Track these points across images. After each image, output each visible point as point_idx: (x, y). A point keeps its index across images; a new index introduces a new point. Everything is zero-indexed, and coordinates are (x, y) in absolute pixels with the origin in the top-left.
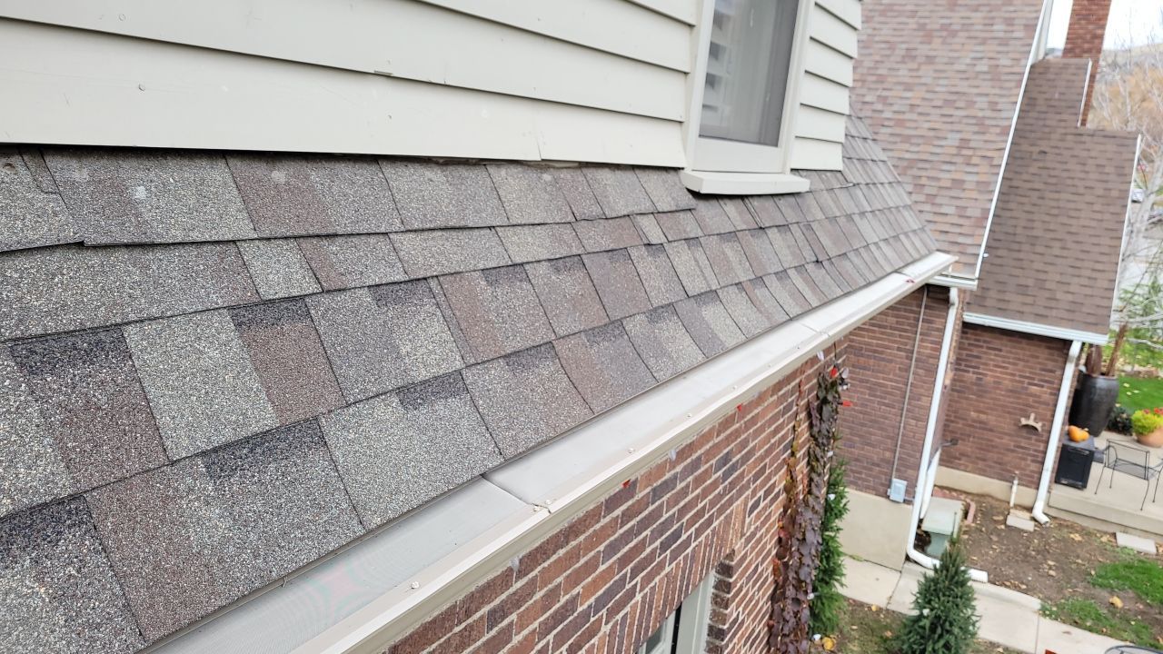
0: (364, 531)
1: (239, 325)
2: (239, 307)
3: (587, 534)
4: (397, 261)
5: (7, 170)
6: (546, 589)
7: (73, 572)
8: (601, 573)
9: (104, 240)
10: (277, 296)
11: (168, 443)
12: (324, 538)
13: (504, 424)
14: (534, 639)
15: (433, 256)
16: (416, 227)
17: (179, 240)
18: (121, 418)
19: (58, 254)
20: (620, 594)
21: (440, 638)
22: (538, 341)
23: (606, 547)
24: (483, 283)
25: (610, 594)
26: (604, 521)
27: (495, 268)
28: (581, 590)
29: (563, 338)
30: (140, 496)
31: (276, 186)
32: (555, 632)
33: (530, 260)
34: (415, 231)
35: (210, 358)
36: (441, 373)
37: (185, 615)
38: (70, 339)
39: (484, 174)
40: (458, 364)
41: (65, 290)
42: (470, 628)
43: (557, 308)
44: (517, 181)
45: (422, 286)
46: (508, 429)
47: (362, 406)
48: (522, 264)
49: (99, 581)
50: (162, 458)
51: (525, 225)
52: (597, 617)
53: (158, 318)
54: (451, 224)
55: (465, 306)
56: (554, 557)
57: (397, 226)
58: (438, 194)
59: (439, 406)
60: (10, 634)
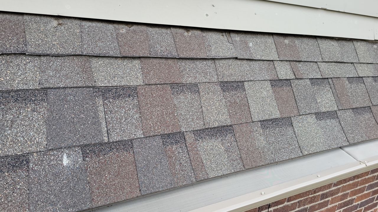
0: (302, 155)
1: (272, 86)
2: (272, 80)
3: (362, 179)
4: (319, 71)
5: (222, 37)
6: (343, 193)
7: (229, 145)
8: (365, 194)
9: (242, 57)
10: (283, 78)
11: (252, 116)
12: (291, 154)
13: (350, 132)
14: (336, 208)
15: (331, 71)
16: (326, 61)
17: (259, 59)
18: (242, 107)
19: (231, 60)
20: (371, 204)
21: (304, 197)
22: (365, 105)
23: (369, 185)
24: (347, 82)
25: (367, 202)
26: (369, 176)
27: (352, 77)
28: (356, 198)
29: (375, 106)
30: (245, 129)
31: (286, 45)
32: (343, 208)
33: (365, 76)
34: (326, 62)
35: (264, 94)
36: (330, 110)
37: (254, 164)
38: (232, 83)
39: (352, 44)
40: (336, 109)
41: (232, 70)
42: (315, 197)
43: (374, 95)
44: (364, 47)
45: (326, 81)
46: (351, 134)
47: (304, 116)
48: (362, 77)
49: (235, 149)
50: (251, 120)
51: (365, 63)
52: (360, 209)
53: (252, 81)
54: (338, 61)
55: (340, 89)
56: (348, 183)
57: (320, 60)
58: (335, 50)
59: (328, 121)
60: (216, 157)
